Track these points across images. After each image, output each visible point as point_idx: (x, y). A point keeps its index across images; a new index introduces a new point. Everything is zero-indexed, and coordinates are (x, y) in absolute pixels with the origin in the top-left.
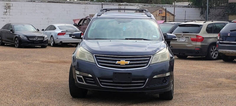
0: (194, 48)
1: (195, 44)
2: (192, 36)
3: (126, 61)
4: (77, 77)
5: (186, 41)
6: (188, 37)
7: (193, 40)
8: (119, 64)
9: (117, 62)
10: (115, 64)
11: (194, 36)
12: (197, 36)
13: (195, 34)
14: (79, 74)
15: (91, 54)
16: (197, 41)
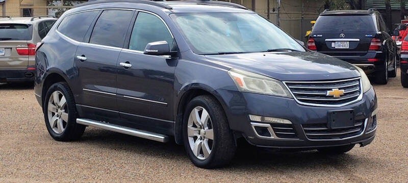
0: (24, 68)
1: (27, 59)
2: (19, 46)
3: (340, 89)
4: (255, 127)
5: (5, 56)
6: (11, 48)
7: (21, 53)
8: (332, 97)
9: (328, 93)
10: (325, 96)
11: (23, 46)
12: (29, 45)
13: (26, 41)
14: (260, 121)
15: (277, 82)
16: (28, 55)
